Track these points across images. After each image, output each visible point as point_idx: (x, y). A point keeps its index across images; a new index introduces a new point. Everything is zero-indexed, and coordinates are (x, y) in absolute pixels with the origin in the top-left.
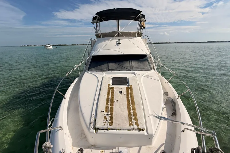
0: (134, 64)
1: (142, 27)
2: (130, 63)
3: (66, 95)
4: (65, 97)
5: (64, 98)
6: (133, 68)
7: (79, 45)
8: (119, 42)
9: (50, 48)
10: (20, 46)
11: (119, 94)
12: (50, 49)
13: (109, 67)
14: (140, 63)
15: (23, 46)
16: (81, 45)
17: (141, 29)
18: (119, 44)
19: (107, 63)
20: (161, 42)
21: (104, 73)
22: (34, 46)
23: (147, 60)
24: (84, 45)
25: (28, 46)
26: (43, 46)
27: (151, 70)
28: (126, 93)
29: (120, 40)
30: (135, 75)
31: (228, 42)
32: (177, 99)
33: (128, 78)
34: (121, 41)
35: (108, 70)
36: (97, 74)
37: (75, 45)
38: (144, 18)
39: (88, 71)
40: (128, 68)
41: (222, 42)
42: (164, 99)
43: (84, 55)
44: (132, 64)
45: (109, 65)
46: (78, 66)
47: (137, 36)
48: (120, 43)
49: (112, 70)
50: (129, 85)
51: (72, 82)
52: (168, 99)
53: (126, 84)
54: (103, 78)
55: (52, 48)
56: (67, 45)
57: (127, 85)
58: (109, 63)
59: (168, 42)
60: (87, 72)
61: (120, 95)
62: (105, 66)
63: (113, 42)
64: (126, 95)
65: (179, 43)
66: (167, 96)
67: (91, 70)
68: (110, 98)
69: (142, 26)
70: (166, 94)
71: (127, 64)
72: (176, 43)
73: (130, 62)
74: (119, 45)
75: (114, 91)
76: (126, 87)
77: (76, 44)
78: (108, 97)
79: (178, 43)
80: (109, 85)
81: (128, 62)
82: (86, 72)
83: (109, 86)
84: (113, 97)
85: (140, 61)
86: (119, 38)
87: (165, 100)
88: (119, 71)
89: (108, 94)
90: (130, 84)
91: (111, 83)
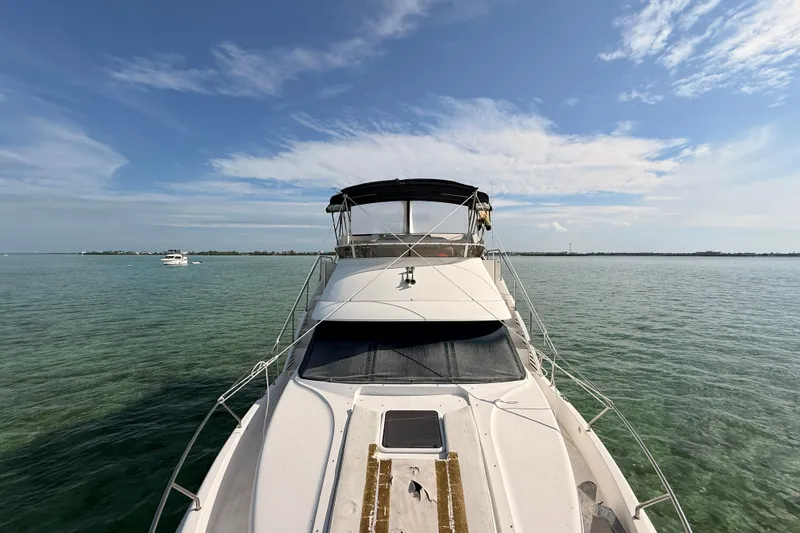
0: (462, 353)
1: (483, 224)
2: (447, 352)
3: (201, 494)
4: (198, 504)
5: (194, 506)
6: (460, 372)
7: (278, 254)
8: (410, 278)
9: (178, 262)
10: (80, 254)
11: (410, 497)
12: (180, 266)
13: (376, 366)
14: (481, 350)
15: (88, 254)
16: (285, 254)
17: (479, 227)
18: (409, 282)
19: (370, 350)
20: (546, 251)
21: (358, 388)
22: (128, 253)
23: (505, 336)
24: (295, 254)
25: (105, 253)
26: (156, 254)
27: (522, 378)
28: (434, 496)
29: (412, 268)
30: (469, 404)
31: (759, 255)
32: (635, 517)
33: (441, 416)
34: (417, 275)
35: (369, 376)
36: (332, 395)
37: (265, 254)
38: (487, 202)
39: (301, 377)
40: (444, 371)
41: (739, 255)
42: (584, 516)
43: (293, 314)
44: (454, 355)
45: (375, 356)
46: (268, 364)
47: (468, 256)
48: (413, 282)
49: (384, 379)
50: (445, 454)
51: (235, 424)
52: (599, 514)
53: (435, 447)
54: (350, 413)
55: (184, 262)
56: (237, 254)
57: (440, 449)
58: (376, 349)
59: (568, 252)
60: (295, 381)
61: (413, 503)
62: (360, 360)
63: (389, 274)
64: (435, 505)
65: (602, 254)
66: (594, 499)
67: (311, 375)
68: (373, 519)
69: (482, 221)
70: (588, 489)
71: (437, 355)
72: (593, 254)
73: (449, 348)
74: (410, 285)
75: (390, 481)
76: (437, 463)
77: (269, 252)
78: (366, 511)
79: (599, 254)
80: (373, 448)
81: (442, 346)
82: (291, 383)
83: (371, 454)
84: (387, 512)
85: (483, 343)
86: (410, 262)
87: (590, 521)
88: (411, 382)
89: (368, 498)
90: (451, 449)
91: (379, 441)
